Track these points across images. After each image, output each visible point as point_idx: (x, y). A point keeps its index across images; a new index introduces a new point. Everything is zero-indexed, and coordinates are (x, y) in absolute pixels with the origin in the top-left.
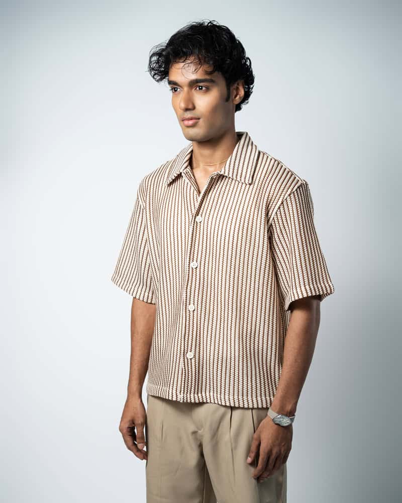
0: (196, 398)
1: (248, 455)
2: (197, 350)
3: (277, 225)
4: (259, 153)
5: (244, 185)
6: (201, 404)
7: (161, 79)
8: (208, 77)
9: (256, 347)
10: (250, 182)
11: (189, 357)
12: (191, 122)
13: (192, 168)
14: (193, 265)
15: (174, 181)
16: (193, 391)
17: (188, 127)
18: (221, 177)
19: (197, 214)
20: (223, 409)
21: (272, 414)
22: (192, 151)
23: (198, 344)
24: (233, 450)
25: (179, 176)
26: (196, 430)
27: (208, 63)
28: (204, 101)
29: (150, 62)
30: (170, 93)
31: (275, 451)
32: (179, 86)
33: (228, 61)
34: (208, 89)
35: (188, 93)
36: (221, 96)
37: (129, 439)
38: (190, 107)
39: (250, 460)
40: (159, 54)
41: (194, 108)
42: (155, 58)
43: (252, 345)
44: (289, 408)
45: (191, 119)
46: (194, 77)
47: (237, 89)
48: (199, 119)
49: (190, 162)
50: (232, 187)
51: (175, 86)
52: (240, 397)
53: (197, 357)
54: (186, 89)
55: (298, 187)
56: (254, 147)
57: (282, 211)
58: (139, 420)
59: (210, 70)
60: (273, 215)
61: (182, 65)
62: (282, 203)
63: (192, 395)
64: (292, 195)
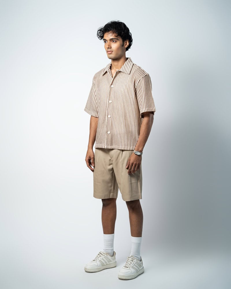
0: (111, 147)
1: (127, 166)
2: (111, 131)
3: (138, 88)
4: (133, 64)
5: (127, 74)
6: (112, 149)
7: (101, 39)
8: (116, 38)
9: (131, 130)
10: (129, 73)
11: (109, 133)
12: (110, 52)
13: (111, 69)
14: (110, 102)
15: (105, 74)
16: (110, 145)
17: (109, 54)
18: (120, 72)
19: (112, 84)
20: (119, 151)
21: (135, 151)
22: (111, 64)
23: (112, 129)
24: (123, 164)
25: (106, 72)
26: (111, 159)
27: (116, 33)
28: (115, 46)
29: (98, 33)
30: (104, 43)
31: (135, 163)
32: (106, 41)
33: (123, 33)
34: (116, 42)
35: (109, 43)
36: (120, 44)
37: (88, 163)
38: (110, 47)
39: (127, 167)
40: (100, 30)
41: (111, 48)
42: (99, 32)
43: (129, 129)
44: (140, 149)
45: (110, 51)
46: (111, 37)
47: (126, 42)
48: (113, 51)
49: (111, 68)
50: (123, 75)
51: (105, 41)
52: (125, 146)
53: (111, 133)
54: (109, 41)
55: (145, 76)
56: (132, 62)
57: (140, 83)
58: (92, 157)
59: (116, 35)
60: (136, 85)
61: (107, 33)
62: (140, 80)
63: (109, 146)
64: (143, 78)
